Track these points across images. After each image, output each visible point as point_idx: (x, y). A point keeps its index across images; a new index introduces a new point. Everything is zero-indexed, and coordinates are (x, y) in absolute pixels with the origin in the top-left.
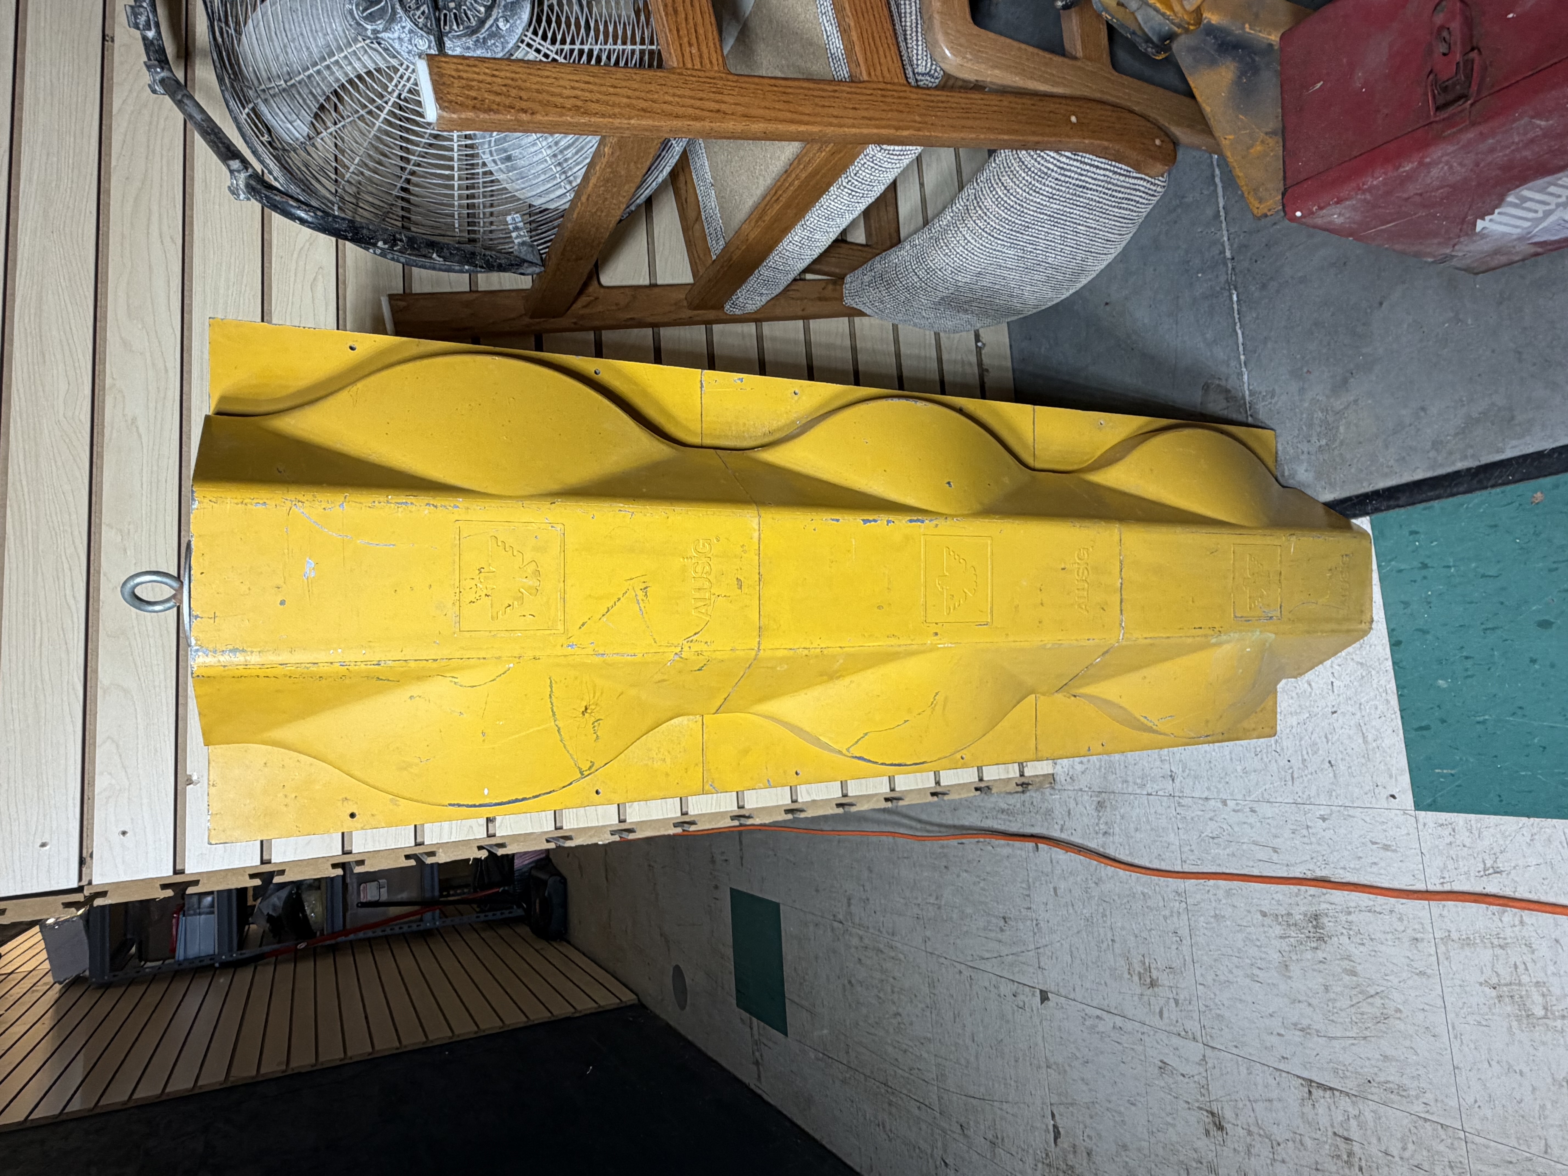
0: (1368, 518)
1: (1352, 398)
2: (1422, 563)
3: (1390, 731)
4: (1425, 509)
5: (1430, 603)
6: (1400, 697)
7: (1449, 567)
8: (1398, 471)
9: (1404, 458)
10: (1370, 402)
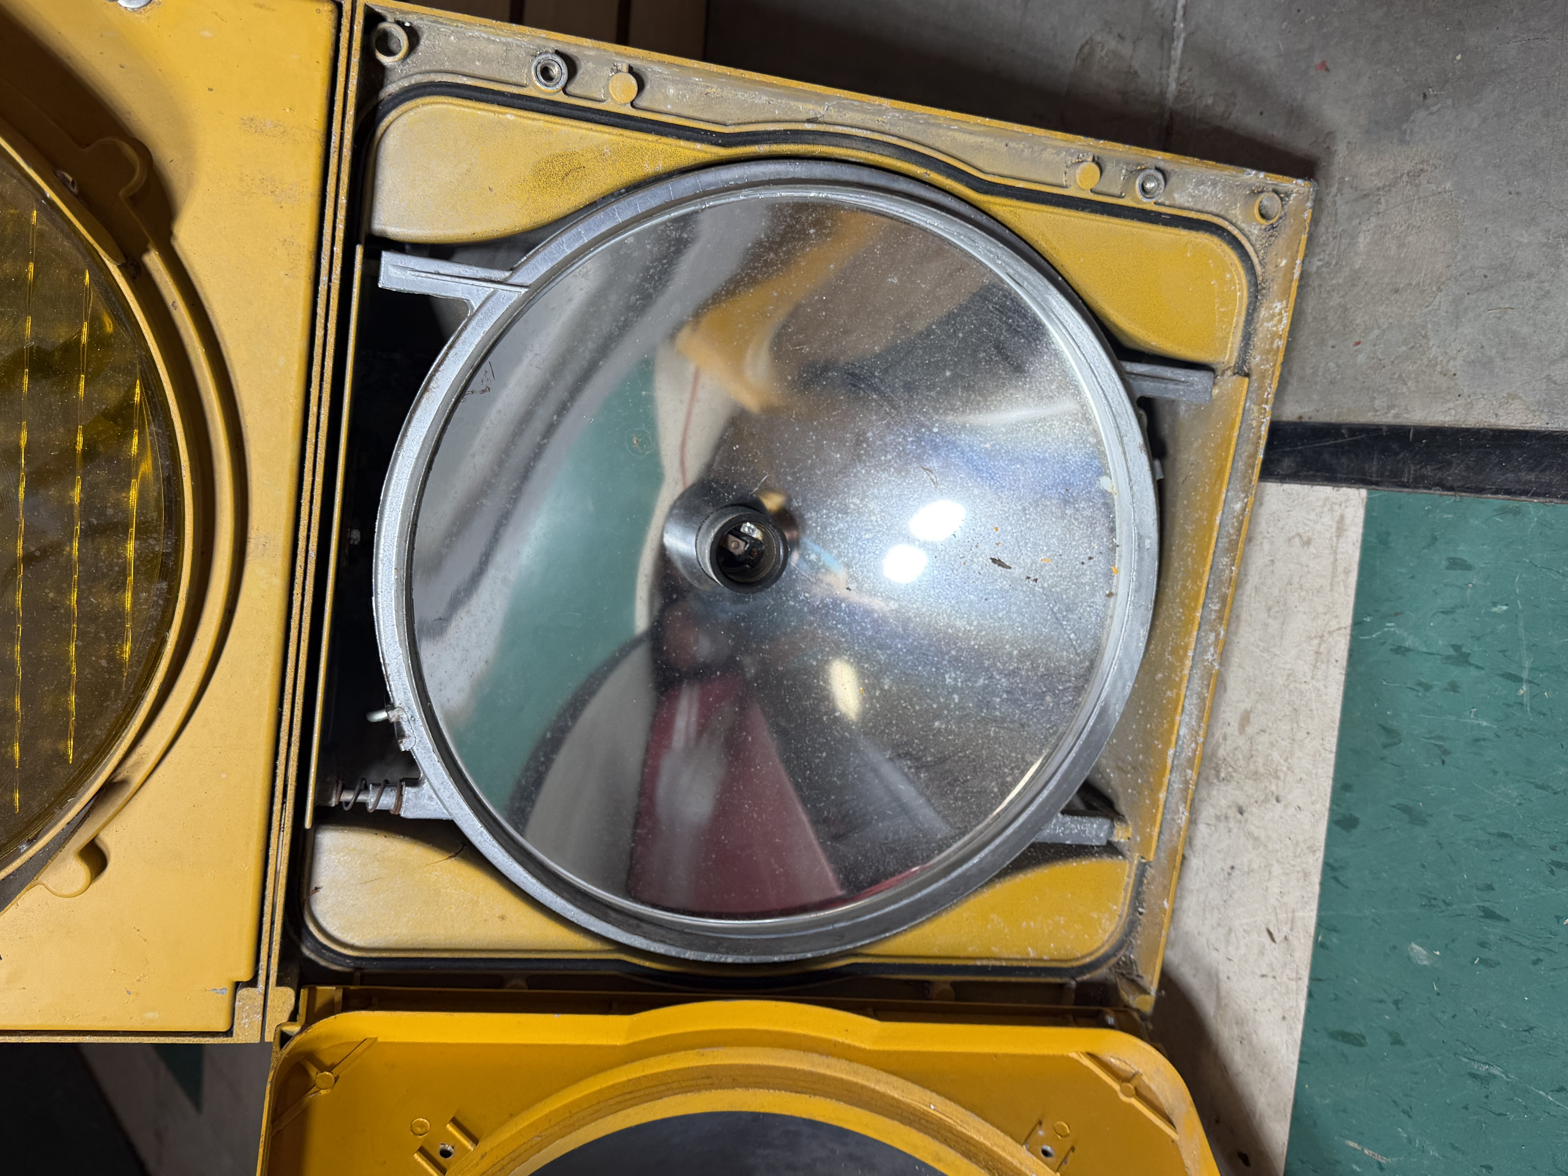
0: (1364, 492)
1: (1408, 166)
2: (1457, 648)
3: (1278, 1013)
4: (1503, 511)
5: (1446, 752)
6: (1319, 947)
7: (1518, 680)
8: (1466, 391)
9: (1491, 361)
10: (1448, 186)
